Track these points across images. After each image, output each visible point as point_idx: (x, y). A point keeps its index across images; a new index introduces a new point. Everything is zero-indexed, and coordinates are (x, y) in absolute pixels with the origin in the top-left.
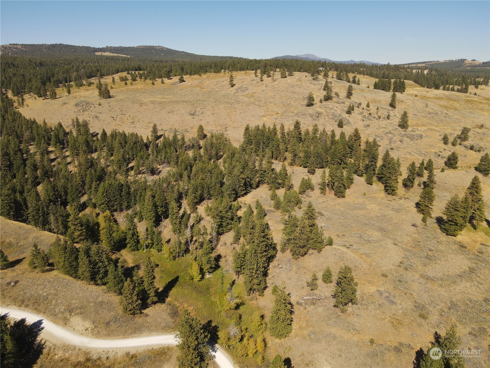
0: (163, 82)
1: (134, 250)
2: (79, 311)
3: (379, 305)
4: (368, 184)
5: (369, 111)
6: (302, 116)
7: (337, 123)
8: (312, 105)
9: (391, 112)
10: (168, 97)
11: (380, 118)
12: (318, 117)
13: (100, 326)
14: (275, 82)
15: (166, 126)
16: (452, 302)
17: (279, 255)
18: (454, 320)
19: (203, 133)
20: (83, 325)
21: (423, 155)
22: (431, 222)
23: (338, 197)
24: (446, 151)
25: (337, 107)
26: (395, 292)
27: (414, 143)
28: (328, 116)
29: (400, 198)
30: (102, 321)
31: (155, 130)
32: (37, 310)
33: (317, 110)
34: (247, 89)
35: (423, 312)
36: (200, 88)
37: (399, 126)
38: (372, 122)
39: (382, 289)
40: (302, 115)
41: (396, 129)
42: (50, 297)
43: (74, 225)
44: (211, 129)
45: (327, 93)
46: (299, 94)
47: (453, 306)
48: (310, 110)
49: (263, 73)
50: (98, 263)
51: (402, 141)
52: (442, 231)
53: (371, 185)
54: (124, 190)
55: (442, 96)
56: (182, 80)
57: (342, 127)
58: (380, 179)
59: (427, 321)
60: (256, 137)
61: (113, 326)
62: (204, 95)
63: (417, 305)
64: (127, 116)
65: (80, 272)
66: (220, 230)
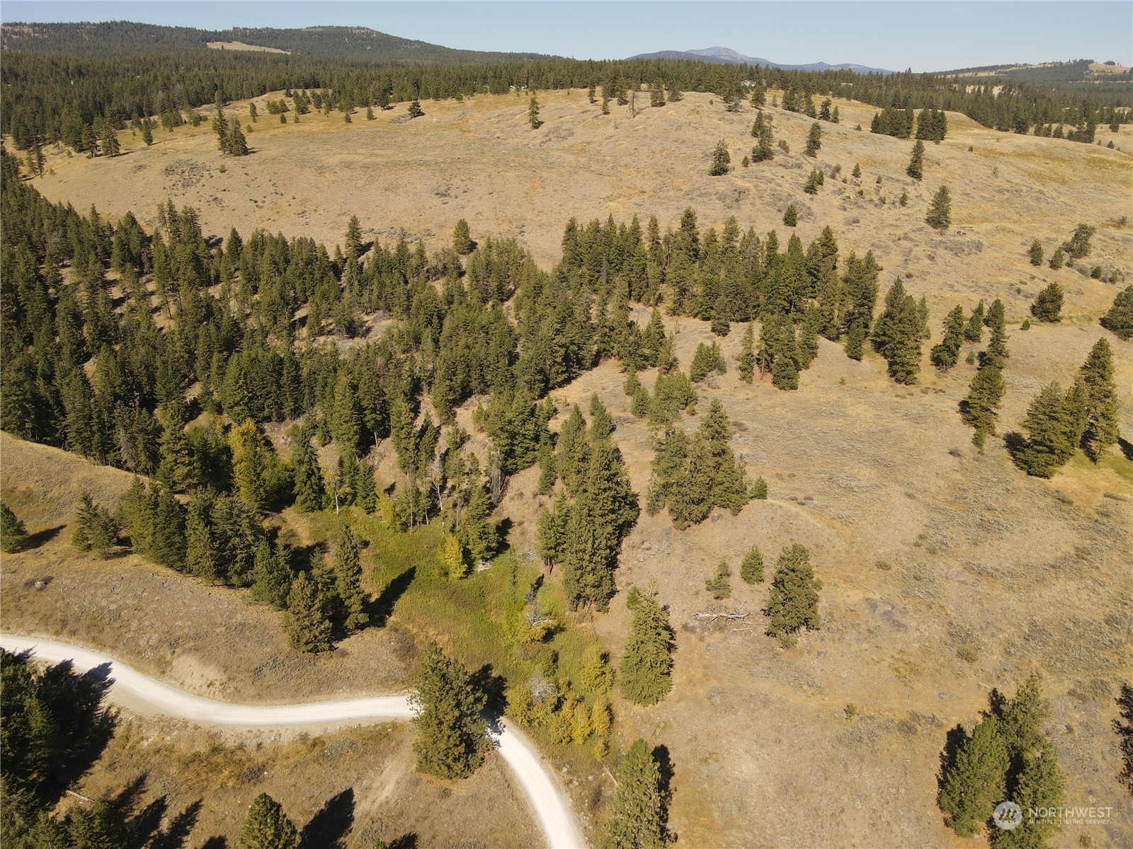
0: (371, 117)
1: (313, 509)
2: (191, 644)
3: (869, 631)
4: (851, 357)
5: (859, 185)
6: (699, 199)
7: (782, 215)
8: (725, 171)
9: (910, 189)
10: (383, 152)
11: (884, 203)
12: (737, 200)
13: (241, 676)
14: (638, 117)
15: (379, 223)
16: (1033, 624)
17: (644, 519)
18: (1035, 663)
19: (467, 237)
20: (203, 676)
21: (980, 289)
22: (995, 446)
23: (781, 389)
24: (1036, 280)
25: (783, 177)
26: (905, 602)
27: (962, 263)
28: (760, 197)
29: (925, 392)
30: (244, 666)
31: (354, 232)
32: (97, 642)
33: (736, 183)
34: (572, 134)
35: (968, 647)
36: (461, 130)
37: (928, 221)
38: (863, 211)
39: (877, 597)
40: (699, 196)
41: (921, 229)
42: (124, 613)
43: (173, 452)
44: (485, 230)
45: (761, 142)
46: (694, 145)
47: (1035, 632)
48: (720, 184)
49: (610, 93)
50: (230, 537)
51: (933, 258)
52: (1017, 465)
53: (859, 360)
54: (285, 372)
55: (1031, 149)
56: (416, 112)
57: (795, 225)
58: (879, 346)
59: (976, 666)
60: (591, 247)
61: (270, 677)
62: (470, 148)
63: (953, 631)
64: (288, 197)
65: (190, 559)
66: (508, 463)
